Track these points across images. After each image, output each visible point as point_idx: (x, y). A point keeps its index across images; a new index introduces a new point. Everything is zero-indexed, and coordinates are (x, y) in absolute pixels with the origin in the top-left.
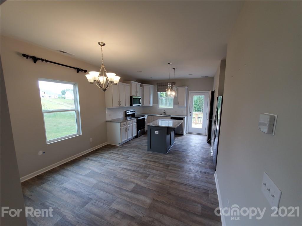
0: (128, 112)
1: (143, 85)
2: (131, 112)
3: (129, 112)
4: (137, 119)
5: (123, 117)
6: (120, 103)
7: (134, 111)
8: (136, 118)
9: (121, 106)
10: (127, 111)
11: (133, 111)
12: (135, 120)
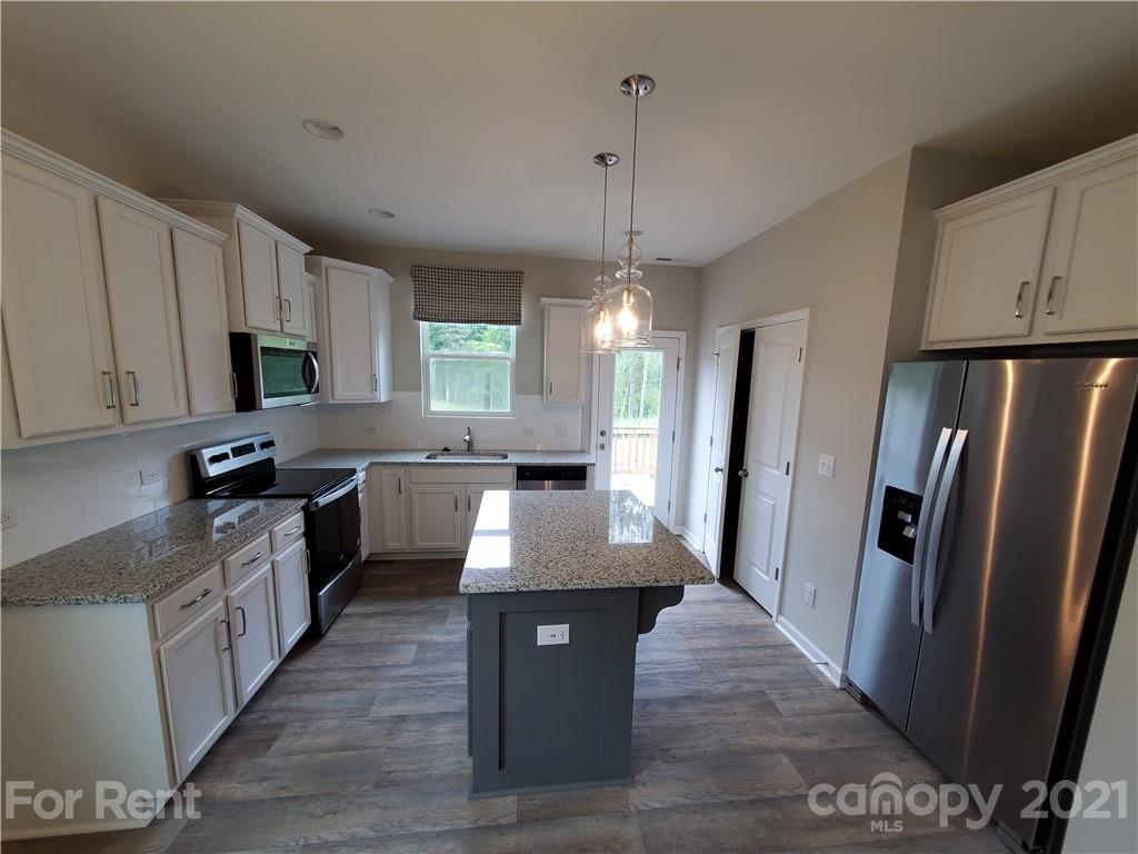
0: (214, 459)
1: (326, 260)
2: (238, 452)
3: (224, 457)
4: (305, 509)
5: (164, 504)
6: (118, 389)
7: (264, 445)
8: (303, 502)
9: (132, 414)
10: (207, 453)
11: (256, 441)
12: (291, 524)
